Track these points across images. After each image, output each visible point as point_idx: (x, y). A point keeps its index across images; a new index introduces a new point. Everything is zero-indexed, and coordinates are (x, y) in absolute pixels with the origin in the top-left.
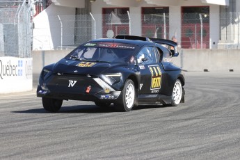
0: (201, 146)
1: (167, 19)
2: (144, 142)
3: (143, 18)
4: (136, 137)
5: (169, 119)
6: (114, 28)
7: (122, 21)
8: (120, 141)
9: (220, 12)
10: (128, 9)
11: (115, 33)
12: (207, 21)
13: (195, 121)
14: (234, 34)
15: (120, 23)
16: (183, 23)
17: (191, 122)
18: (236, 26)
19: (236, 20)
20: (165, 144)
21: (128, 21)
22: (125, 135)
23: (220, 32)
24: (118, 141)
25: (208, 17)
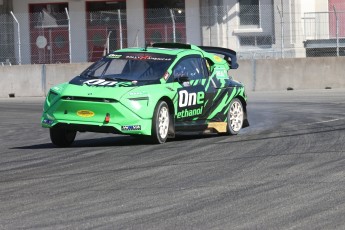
0: (168, 207)
1: (124, 17)
2: (86, 202)
3: (88, 17)
4: (75, 195)
5: (123, 167)
6: (46, 32)
7: (58, 23)
8: (51, 202)
9: (201, 6)
10: (66, 5)
11: (48, 41)
12: (181, 20)
13: (162, 169)
14: (221, 38)
15: (56, 26)
16: (147, 22)
17: (156, 170)
18: (224, 26)
19: (224, 18)
20: (116, 205)
21: (67, 23)
22: (59, 194)
23: (201, 34)
24: (49, 202)
25: (183, 14)
